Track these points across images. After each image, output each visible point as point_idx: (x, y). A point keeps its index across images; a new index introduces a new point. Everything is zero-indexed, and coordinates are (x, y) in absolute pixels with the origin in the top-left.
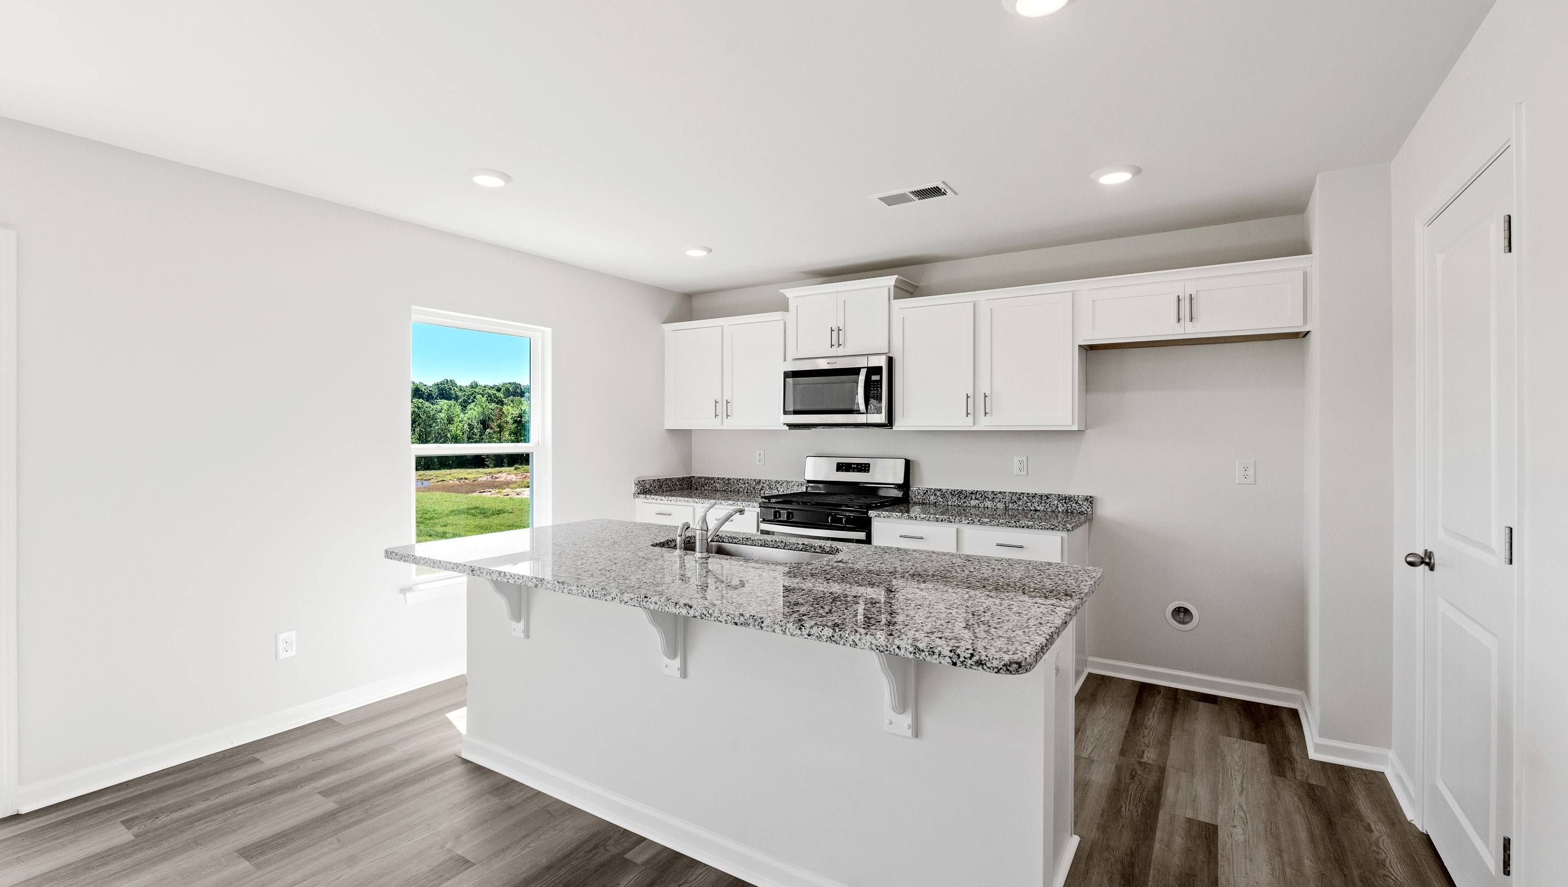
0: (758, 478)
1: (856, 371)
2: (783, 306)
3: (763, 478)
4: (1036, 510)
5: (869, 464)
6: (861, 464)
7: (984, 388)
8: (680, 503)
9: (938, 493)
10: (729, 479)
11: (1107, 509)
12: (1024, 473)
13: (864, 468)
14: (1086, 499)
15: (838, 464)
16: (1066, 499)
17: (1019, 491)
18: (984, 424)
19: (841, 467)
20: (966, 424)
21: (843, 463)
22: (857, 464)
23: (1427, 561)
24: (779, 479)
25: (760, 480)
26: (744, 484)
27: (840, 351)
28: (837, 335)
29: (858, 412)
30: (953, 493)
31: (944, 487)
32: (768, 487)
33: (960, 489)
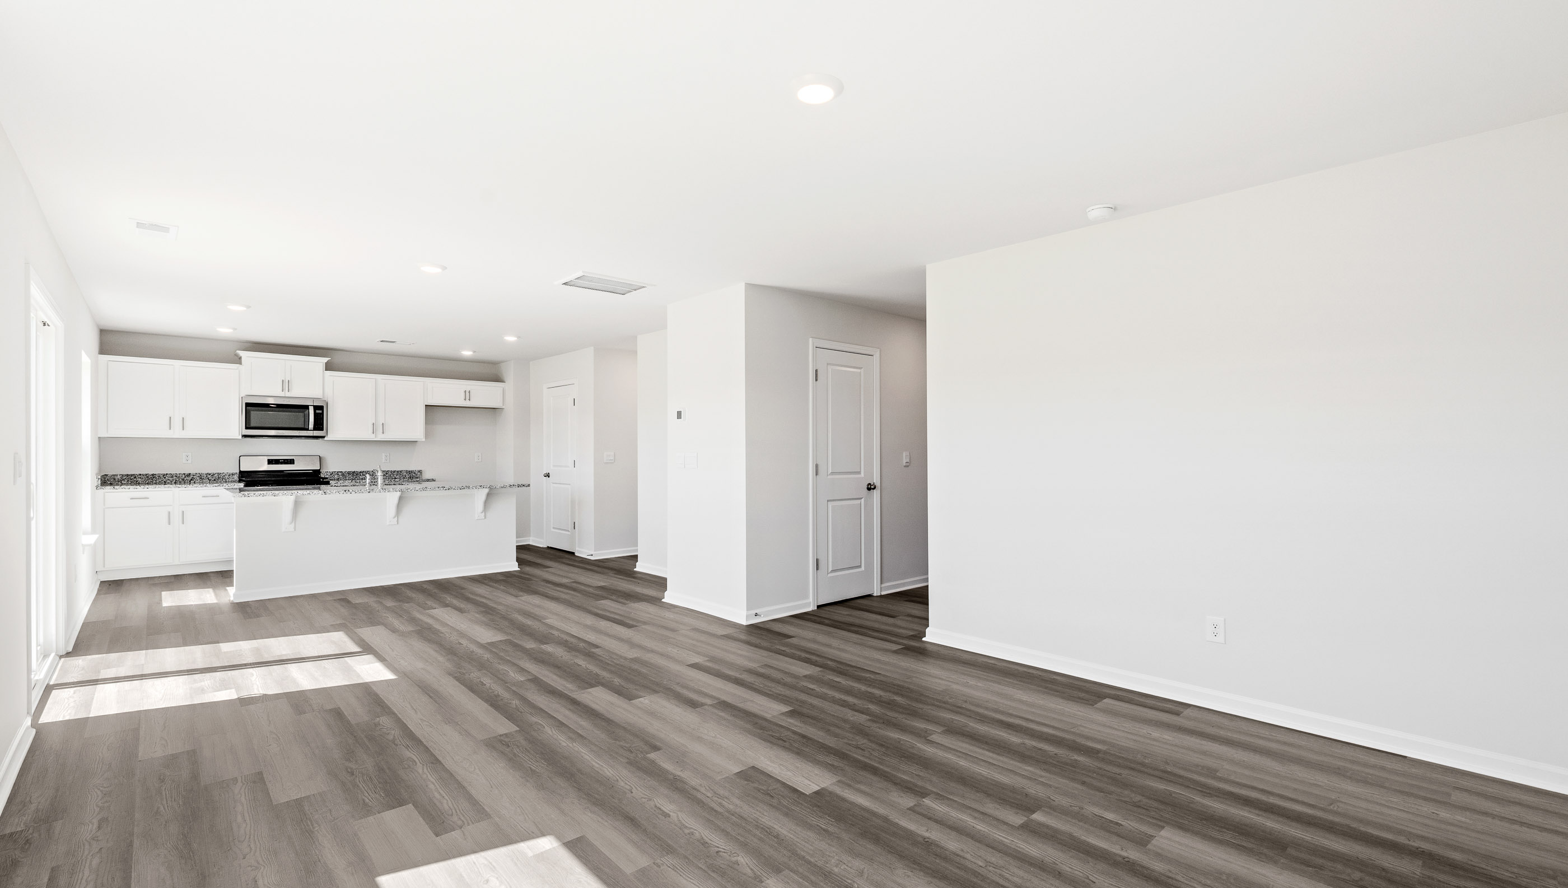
0: (187, 472)
1: (307, 407)
2: (238, 360)
3: (192, 472)
4: (395, 478)
5: (293, 459)
6: (287, 460)
7: (381, 421)
8: (159, 489)
9: (340, 474)
10: (153, 475)
11: (426, 475)
12: (388, 461)
13: (291, 462)
14: (419, 471)
15: (269, 460)
16: (410, 472)
17: (387, 470)
18: (380, 437)
19: (270, 462)
20: (372, 438)
21: (272, 460)
22: (284, 460)
23: (548, 475)
24: (210, 472)
25: (190, 474)
26: (172, 477)
27: (288, 394)
28: (286, 384)
29: (308, 429)
30: (349, 473)
31: (343, 471)
32: (198, 478)
33: (353, 471)
